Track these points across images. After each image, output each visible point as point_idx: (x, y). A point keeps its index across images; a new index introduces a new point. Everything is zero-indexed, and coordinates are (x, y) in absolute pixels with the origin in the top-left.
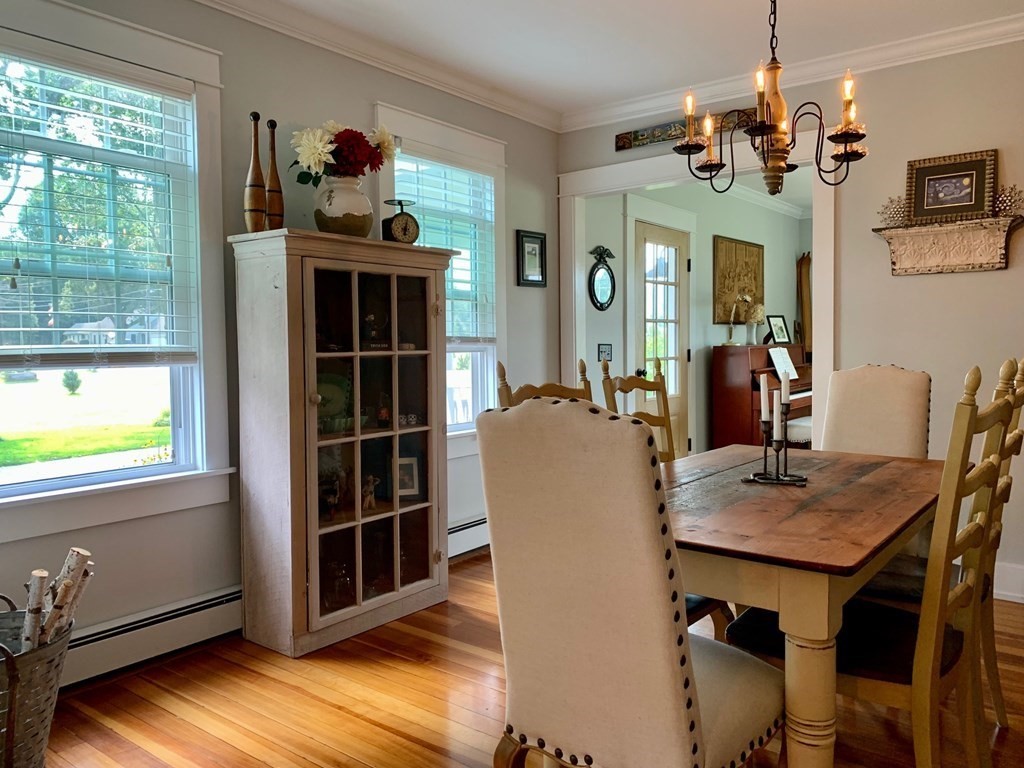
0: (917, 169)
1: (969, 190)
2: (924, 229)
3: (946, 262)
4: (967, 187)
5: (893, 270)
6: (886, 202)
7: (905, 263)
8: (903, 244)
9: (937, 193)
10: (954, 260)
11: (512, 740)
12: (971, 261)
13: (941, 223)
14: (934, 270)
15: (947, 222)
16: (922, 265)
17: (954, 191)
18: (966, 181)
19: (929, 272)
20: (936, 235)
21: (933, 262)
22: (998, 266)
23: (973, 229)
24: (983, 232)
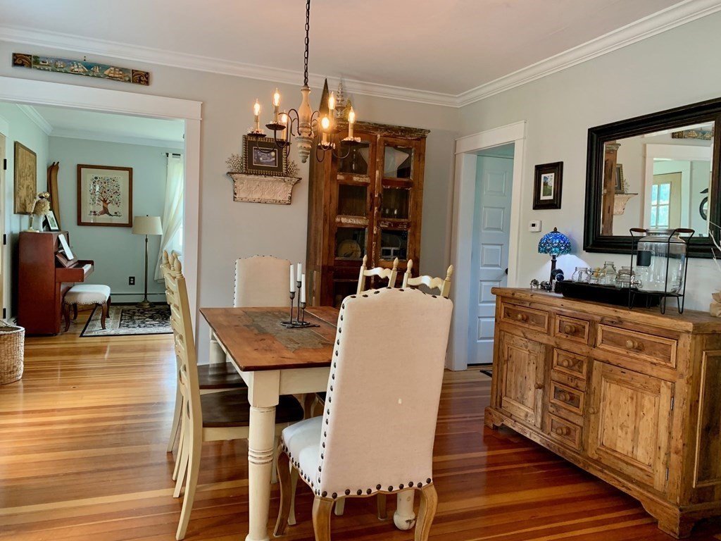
0: (249, 141)
1: (274, 159)
2: (256, 177)
3: (263, 197)
4: (273, 157)
5: (235, 197)
6: (230, 156)
7: (241, 195)
8: (243, 183)
9: (258, 157)
10: (267, 197)
11: (327, 500)
12: (275, 198)
13: (266, 175)
14: (257, 201)
15: (268, 175)
16: (250, 197)
17: (268, 158)
18: (273, 154)
19: (254, 202)
20: (261, 182)
21: (256, 196)
22: (287, 202)
23: (280, 181)
24: (283, 184)
